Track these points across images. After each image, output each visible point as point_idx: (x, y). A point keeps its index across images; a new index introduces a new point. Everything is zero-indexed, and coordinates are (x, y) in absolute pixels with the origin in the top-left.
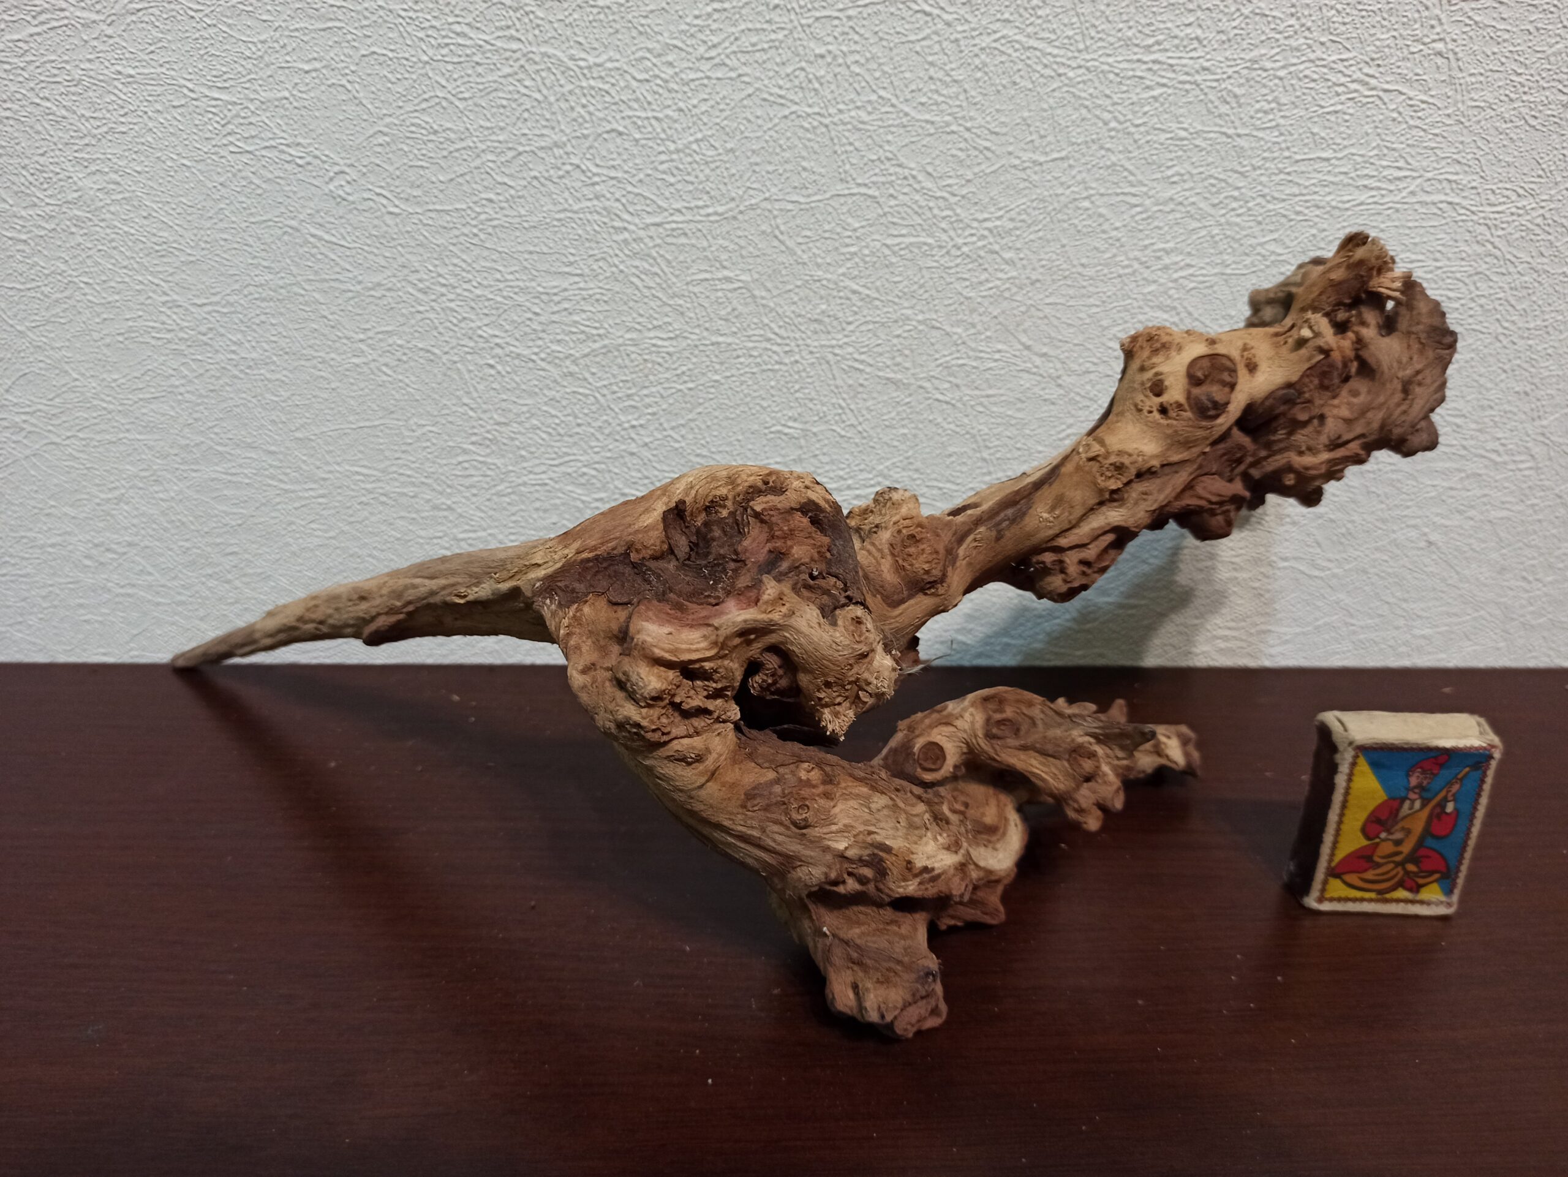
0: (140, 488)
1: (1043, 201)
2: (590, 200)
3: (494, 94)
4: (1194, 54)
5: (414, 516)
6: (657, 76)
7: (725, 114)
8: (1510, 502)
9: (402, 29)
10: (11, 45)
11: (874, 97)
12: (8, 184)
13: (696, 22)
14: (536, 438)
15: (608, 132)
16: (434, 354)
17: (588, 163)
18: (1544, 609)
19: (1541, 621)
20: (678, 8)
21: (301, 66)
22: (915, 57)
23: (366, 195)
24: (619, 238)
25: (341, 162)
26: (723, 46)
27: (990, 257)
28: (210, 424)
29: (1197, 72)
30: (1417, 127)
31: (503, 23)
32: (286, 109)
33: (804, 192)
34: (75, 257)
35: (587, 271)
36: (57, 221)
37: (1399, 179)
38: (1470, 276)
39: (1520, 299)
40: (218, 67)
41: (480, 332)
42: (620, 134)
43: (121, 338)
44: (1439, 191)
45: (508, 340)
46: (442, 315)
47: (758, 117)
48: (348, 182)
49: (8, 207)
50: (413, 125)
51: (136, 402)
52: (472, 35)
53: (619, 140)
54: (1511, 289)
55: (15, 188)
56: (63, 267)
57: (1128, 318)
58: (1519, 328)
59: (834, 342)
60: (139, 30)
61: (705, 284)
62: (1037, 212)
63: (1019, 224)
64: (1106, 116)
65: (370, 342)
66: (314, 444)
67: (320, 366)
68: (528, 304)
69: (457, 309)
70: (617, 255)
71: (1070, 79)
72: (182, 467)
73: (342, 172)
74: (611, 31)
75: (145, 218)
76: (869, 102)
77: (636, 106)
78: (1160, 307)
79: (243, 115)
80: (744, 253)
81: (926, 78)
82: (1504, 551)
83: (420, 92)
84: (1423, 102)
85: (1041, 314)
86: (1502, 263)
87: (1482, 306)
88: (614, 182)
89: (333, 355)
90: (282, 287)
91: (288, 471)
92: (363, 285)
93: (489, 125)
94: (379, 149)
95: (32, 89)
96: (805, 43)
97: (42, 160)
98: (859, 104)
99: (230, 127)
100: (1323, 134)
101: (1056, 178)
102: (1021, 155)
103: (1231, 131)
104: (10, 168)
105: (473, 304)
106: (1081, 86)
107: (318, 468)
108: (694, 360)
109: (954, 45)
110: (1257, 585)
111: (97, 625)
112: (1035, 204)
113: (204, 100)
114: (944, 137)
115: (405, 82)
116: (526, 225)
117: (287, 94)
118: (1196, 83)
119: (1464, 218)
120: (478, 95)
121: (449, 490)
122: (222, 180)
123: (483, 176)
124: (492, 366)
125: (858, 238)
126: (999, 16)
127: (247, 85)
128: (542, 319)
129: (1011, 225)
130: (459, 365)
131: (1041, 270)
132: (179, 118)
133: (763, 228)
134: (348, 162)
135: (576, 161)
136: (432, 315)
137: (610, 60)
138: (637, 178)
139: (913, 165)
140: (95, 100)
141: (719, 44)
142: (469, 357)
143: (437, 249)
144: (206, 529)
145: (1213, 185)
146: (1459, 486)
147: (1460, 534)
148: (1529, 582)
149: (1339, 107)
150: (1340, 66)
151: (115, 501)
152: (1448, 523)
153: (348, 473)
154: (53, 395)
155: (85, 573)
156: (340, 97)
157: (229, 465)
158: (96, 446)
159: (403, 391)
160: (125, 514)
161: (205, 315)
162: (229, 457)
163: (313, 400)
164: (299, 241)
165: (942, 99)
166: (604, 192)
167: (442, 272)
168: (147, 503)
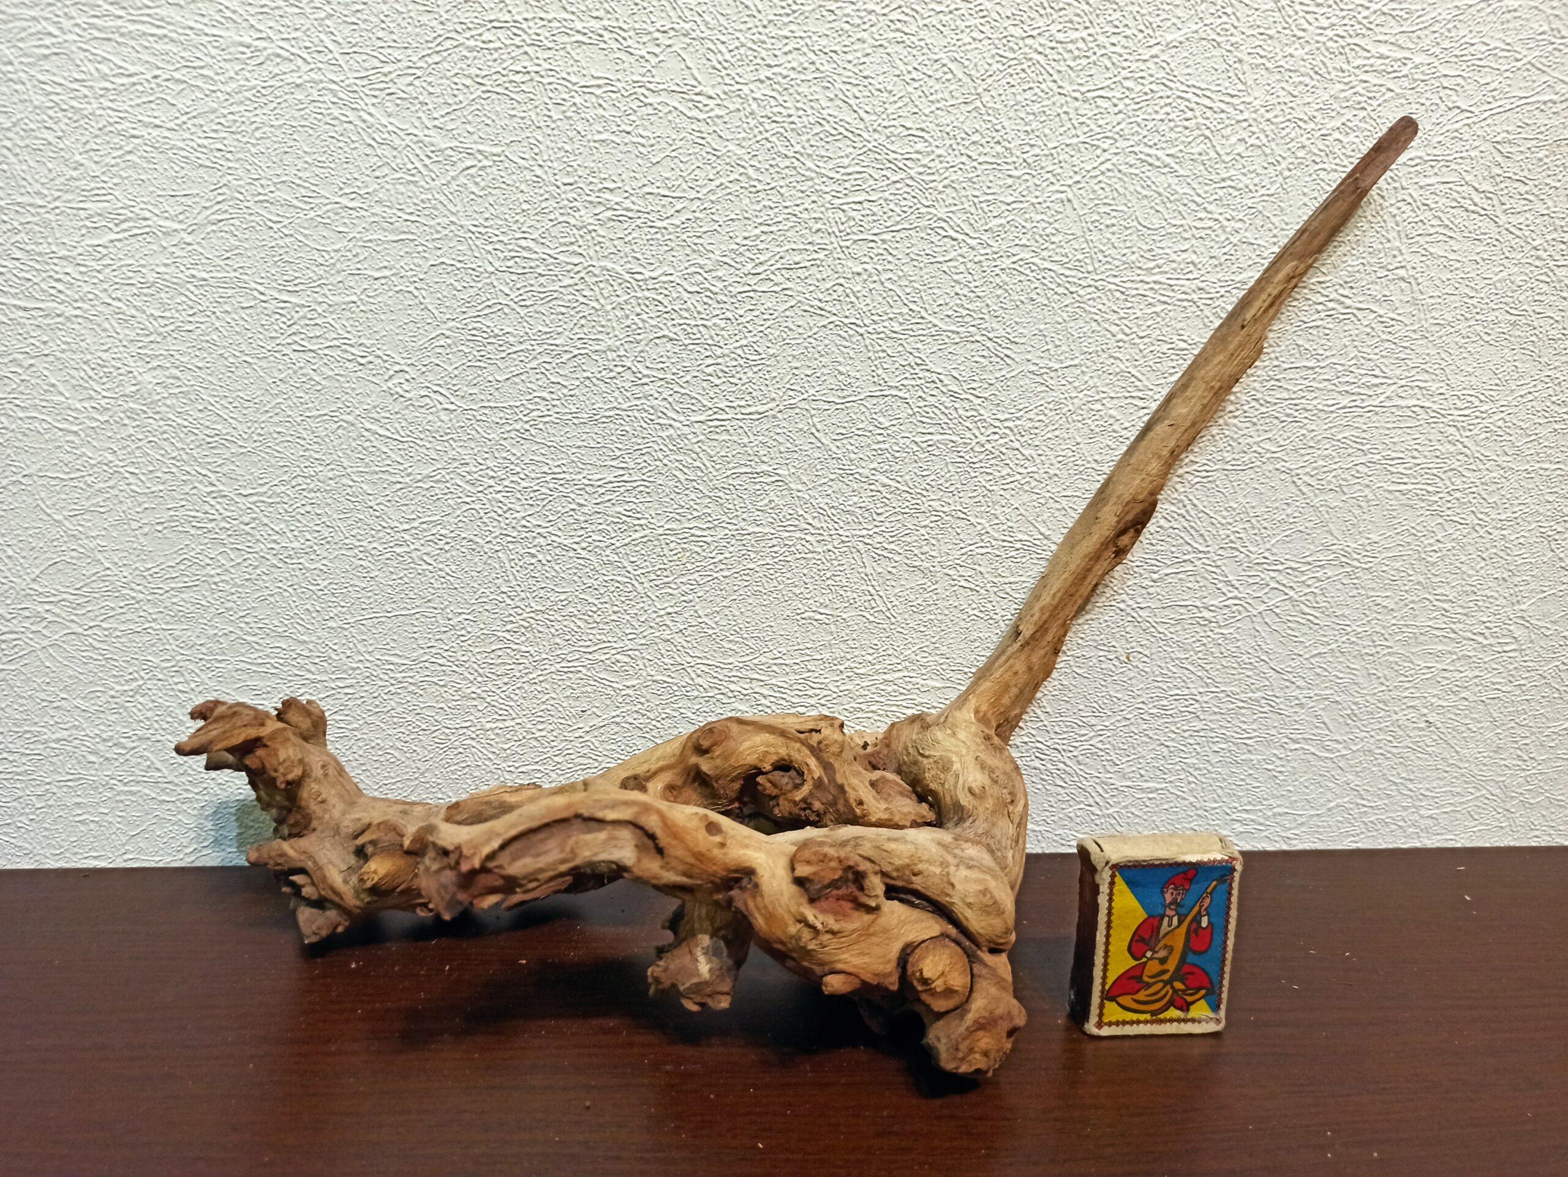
0: (160, 680)
1: (1059, 403)
2: (639, 398)
3: (554, 302)
4: (1190, 276)
6: (708, 289)
7: (768, 324)
8: (1499, 683)
9: (471, 242)
10: (90, 249)
11: (905, 310)
12: (67, 378)
13: (745, 242)
14: (572, 625)
15: (659, 338)
16: (477, 543)
17: (638, 365)
18: (1541, 787)
19: (1539, 799)
20: (728, 229)
21: (370, 273)
22: (943, 276)
23: (423, 392)
24: (664, 434)
25: (402, 362)
26: (769, 263)
27: (1010, 453)
28: (241, 614)
29: (1194, 291)
30: (1388, 341)
31: (567, 240)
32: (352, 312)
33: (839, 393)
35: (632, 465)
36: (110, 413)
37: (1376, 385)
38: (1445, 472)
39: (1490, 493)
40: (291, 272)
41: (524, 522)
42: (671, 339)
43: (159, 528)
44: (1412, 397)
45: (551, 529)
46: (488, 506)
47: (799, 326)
48: (407, 380)
49: (63, 399)
50: (474, 328)
51: (167, 592)
52: (536, 249)
53: (669, 346)
54: (1482, 484)
55: (74, 382)
56: (110, 457)
58: (1493, 520)
59: (864, 532)
60: (218, 238)
61: (744, 477)
62: (1053, 413)
63: (1037, 424)
64: (1114, 329)
65: (414, 531)
66: (346, 633)
67: (361, 556)
68: (573, 496)
69: (502, 499)
70: (661, 450)
71: (1081, 296)
72: (206, 658)
73: (402, 371)
74: (667, 248)
75: (200, 411)
76: (901, 314)
77: (686, 314)
79: (310, 316)
80: (782, 449)
81: (952, 294)
82: (1498, 731)
83: (484, 299)
84: (1393, 320)
85: (1058, 506)
86: (1472, 460)
87: (1458, 499)
88: (662, 383)
89: (375, 545)
90: (331, 479)
91: (317, 660)
92: (412, 477)
93: (547, 329)
94: (439, 350)
95: (105, 290)
96: (843, 262)
97: (104, 356)
98: (892, 316)
99: (296, 327)
100: (1307, 346)
101: (1070, 383)
102: (1038, 362)
104: (72, 363)
105: (519, 496)
106: (1091, 302)
107: (348, 657)
108: (731, 549)
109: (977, 267)
110: (1270, 767)
111: (92, 826)
112: (1051, 406)
113: (273, 302)
114: (969, 345)
115: (471, 290)
116: (576, 421)
117: (354, 298)
118: (1192, 301)
119: (1435, 420)
120: (539, 302)
121: (480, 679)
122: (281, 376)
123: (538, 376)
124: (533, 556)
125: (889, 435)
126: (1017, 241)
127: (316, 290)
128: (585, 510)
129: (1030, 425)
130: (500, 554)
131: (1059, 466)
132: (246, 318)
133: (801, 426)
134: (409, 362)
135: (629, 364)
136: (477, 507)
137: (665, 274)
138: (684, 380)
139: (940, 371)
140: (166, 300)
141: (766, 261)
142: (511, 546)
143: (488, 443)
146: (1452, 668)
147: (1456, 715)
149: (1319, 323)
151: (131, 693)
152: (1445, 704)
153: (378, 662)
154: (81, 584)
155: (88, 769)
156: (406, 303)
157: (256, 655)
158: (118, 636)
159: (443, 580)
160: (140, 707)
161: (249, 506)
162: (257, 647)
163: (350, 589)
164: (353, 435)
165: (965, 312)
166: (651, 392)
167: (491, 465)
168: (165, 694)
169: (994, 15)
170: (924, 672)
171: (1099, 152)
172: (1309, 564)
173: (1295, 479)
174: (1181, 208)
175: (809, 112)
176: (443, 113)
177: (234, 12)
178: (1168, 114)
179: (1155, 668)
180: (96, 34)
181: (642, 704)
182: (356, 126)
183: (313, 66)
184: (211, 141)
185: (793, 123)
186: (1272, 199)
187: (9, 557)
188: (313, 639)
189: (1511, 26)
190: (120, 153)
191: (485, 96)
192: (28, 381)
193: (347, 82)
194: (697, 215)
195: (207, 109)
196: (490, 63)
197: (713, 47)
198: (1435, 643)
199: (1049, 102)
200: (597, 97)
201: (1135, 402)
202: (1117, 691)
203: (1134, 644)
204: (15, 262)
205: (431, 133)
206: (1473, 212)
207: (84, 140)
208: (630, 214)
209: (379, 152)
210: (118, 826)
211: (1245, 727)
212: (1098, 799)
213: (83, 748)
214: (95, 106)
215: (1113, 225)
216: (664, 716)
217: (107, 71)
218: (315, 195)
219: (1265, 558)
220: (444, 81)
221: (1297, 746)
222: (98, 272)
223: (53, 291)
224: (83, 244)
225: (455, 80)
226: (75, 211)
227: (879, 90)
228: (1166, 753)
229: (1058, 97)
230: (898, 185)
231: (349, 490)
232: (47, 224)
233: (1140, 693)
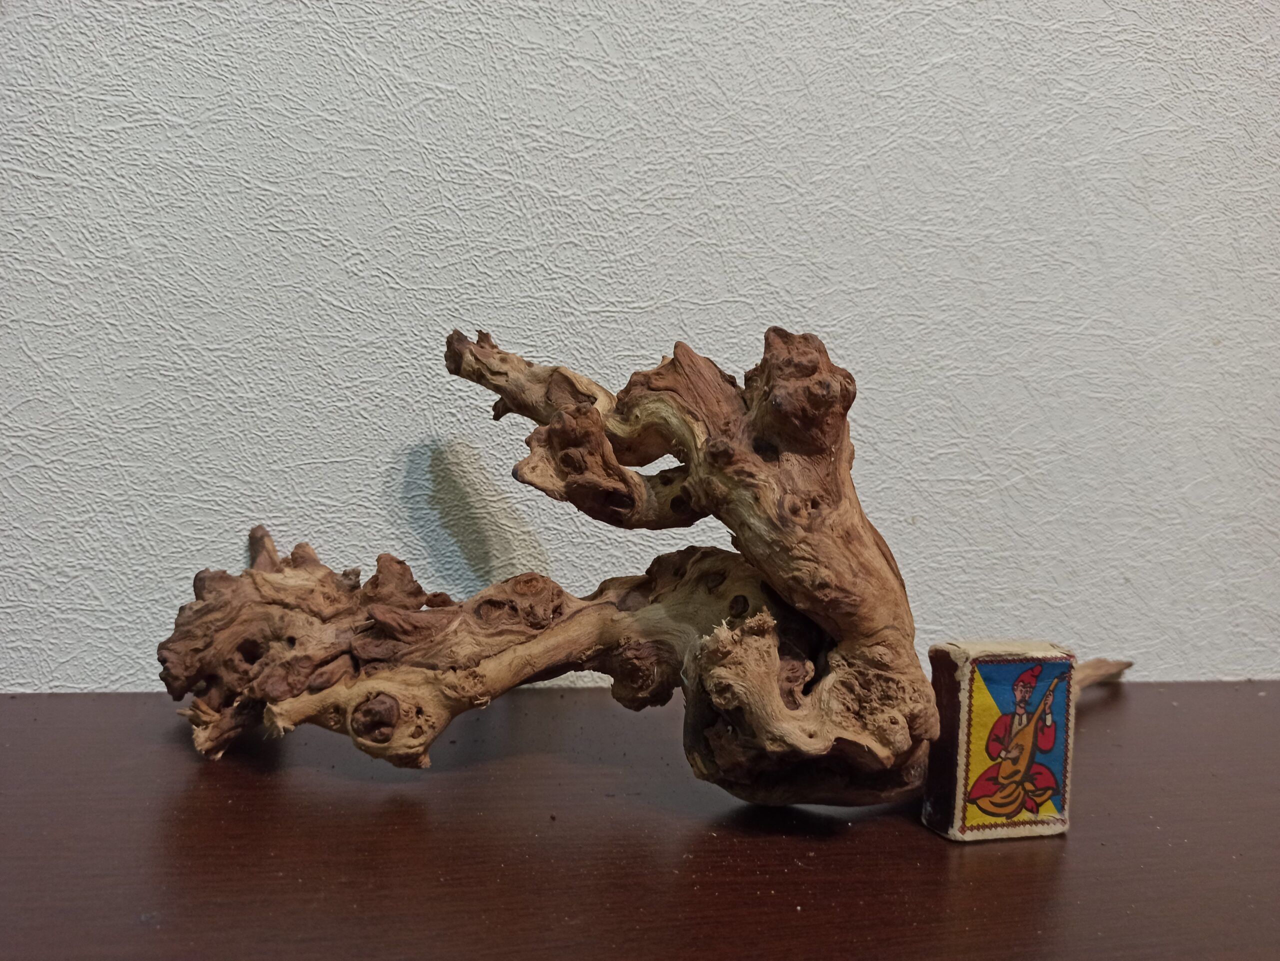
0: (111, 513)
1: (862, 316)
2: (548, 290)
3: (487, 209)
4: (950, 229)
5: (364, 544)
6: (606, 209)
7: (651, 239)
8: (1171, 549)
9: (424, 157)
10: (104, 133)
11: (752, 237)
12: (66, 239)
13: (636, 175)
14: (481, 477)
15: (567, 243)
16: (407, 402)
17: (550, 264)
19: (1203, 643)
20: (624, 165)
21: (341, 174)
22: (780, 213)
23: (374, 273)
24: (567, 320)
25: (359, 246)
26: (654, 193)
28: (194, 455)
29: (954, 240)
30: (1083, 286)
31: (501, 161)
32: (321, 203)
33: (703, 297)
34: (108, 302)
35: (539, 343)
37: (1077, 318)
39: (1157, 402)
40: (274, 167)
41: (448, 386)
42: (576, 245)
43: (130, 374)
44: (1102, 328)
45: (470, 393)
46: (419, 370)
47: (674, 243)
48: (362, 262)
49: (59, 256)
50: (421, 224)
51: (129, 432)
52: (477, 167)
53: (574, 250)
54: (1151, 396)
55: (72, 242)
56: (94, 309)
57: (919, 402)
58: (1159, 423)
60: (216, 134)
61: (627, 359)
62: (858, 323)
63: (847, 331)
64: (900, 263)
65: (355, 389)
66: (286, 476)
67: (307, 408)
69: (432, 366)
70: (563, 333)
71: (877, 237)
72: (157, 494)
73: (358, 254)
74: (577, 175)
75: (181, 275)
76: (749, 240)
78: (941, 396)
79: (285, 203)
80: (658, 338)
81: (787, 228)
82: (1173, 587)
83: (431, 201)
84: (1086, 271)
86: (1143, 378)
87: (1135, 406)
88: (567, 279)
89: (320, 399)
90: (288, 340)
91: (257, 500)
92: (357, 343)
93: (479, 230)
94: (391, 239)
95: (112, 168)
96: (708, 197)
97: (102, 222)
98: (742, 240)
99: (273, 212)
101: (870, 301)
102: (847, 283)
103: (976, 280)
104: (72, 226)
106: (884, 242)
107: (286, 498)
109: (804, 209)
110: (1017, 613)
111: (23, 652)
112: (857, 318)
113: (256, 190)
114: (798, 267)
115: (421, 194)
116: (497, 305)
117: (325, 192)
118: (952, 247)
120: (475, 208)
121: (399, 521)
122: (256, 251)
123: (469, 267)
124: (453, 415)
125: (738, 332)
126: (832, 193)
127: (294, 183)
129: (842, 331)
130: (426, 412)
131: (862, 364)
132: (231, 200)
133: (673, 321)
134: (365, 247)
135: (541, 262)
136: (411, 371)
137: (574, 194)
138: (585, 278)
139: (776, 285)
140: (164, 181)
141: (651, 191)
142: (436, 406)
143: (425, 318)
144: (164, 554)
145: (968, 314)
146: (1139, 536)
147: (1144, 574)
148: (1192, 612)
149: (1038, 270)
150: (1037, 244)
151: (81, 525)
152: (1135, 564)
153: (312, 503)
154: (50, 421)
155: (28, 597)
156: (367, 199)
157: (203, 493)
158: (77, 471)
159: (375, 432)
160: (88, 537)
161: (214, 359)
162: (204, 485)
163: (294, 436)
164: (311, 304)
165: (796, 242)
166: (559, 286)
167: (425, 336)
168: (114, 527)
169: (817, 31)
171: (888, 134)
172: (1038, 450)
173: (1026, 384)
174: (944, 180)
175: (687, 84)
176: (411, 56)
178: (934, 113)
179: (933, 530)
181: (535, 548)
182: (341, 58)
183: (311, 10)
184: (220, 58)
185: (674, 91)
186: (1004, 179)
188: (257, 480)
189: (1147, 78)
190: (142, 59)
191: (445, 47)
192: (30, 239)
193: (337, 25)
194: (601, 151)
195: (220, 33)
196: (451, 24)
197: (619, 31)
198: (1127, 516)
199: (854, 96)
200: (531, 57)
201: (916, 319)
202: (906, 548)
203: (917, 509)
204: (35, 138)
205: (401, 70)
206: (1133, 200)
207: (112, 46)
208: (550, 146)
209: (357, 80)
210: (49, 653)
211: (998, 579)
213: (27, 576)
214: (126, 20)
215: (898, 187)
216: (553, 559)
218: (301, 108)
219: (1008, 444)
220: (415, 33)
221: (1035, 596)
222: (108, 152)
223: (65, 165)
224: (98, 128)
225: (424, 32)
226: (95, 102)
227: (737, 75)
228: (942, 600)
229: (860, 93)
230: (749, 144)
231: (302, 351)
232: (69, 109)
233: (922, 549)
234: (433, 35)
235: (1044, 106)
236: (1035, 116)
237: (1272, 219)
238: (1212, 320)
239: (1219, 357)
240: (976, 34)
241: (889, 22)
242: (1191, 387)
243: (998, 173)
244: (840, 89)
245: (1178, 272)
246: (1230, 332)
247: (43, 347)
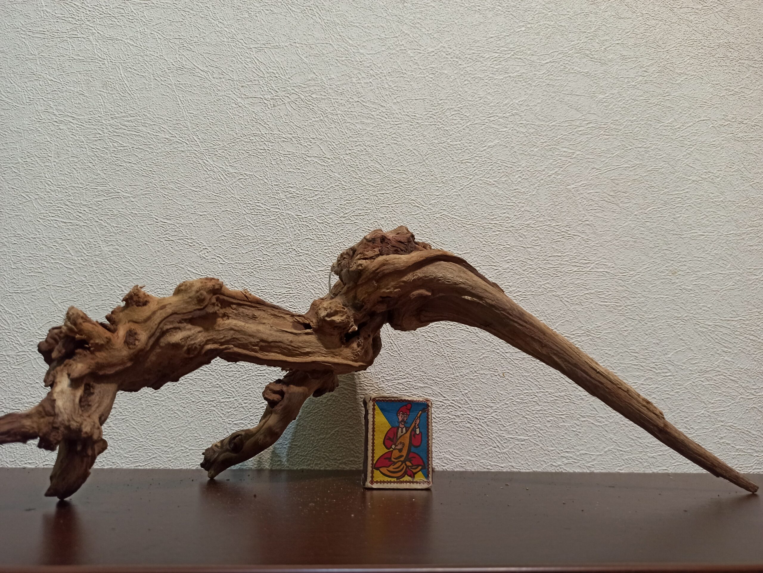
2: (298, 261)
3: (267, 225)
4: (507, 222)
5: (203, 390)
6: (326, 222)
8: (668, 391)
9: (238, 203)
10: (95, 202)
12: (74, 248)
13: (340, 206)
15: (307, 239)
17: (299, 249)
20: (334, 202)
21: (199, 213)
23: (213, 257)
24: (307, 275)
25: (206, 245)
30: (587, 247)
31: (274, 203)
32: (190, 227)
34: (90, 275)
35: (293, 287)
36: (88, 262)
37: (586, 263)
38: (622, 298)
39: (643, 307)
40: (169, 212)
43: (97, 308)
44: (602, 268)
48: (207, 252)
49: (71, 256)
50: (236, 234)
53: (310, 242)
54: (638, 303)
55: (77, 250)
56: (84, 279)
58: (646, 318)
60: (144, 200)
64: (481, 240)
70: (306, 281)
71: (467, 228)
73: (206, 249)
74: (311, 207)
75: (124, 262)
77: (318, 231)
79: (173, 228)
84: (587, 239)
86: (631, 293)
87: (630, 309)
88: (307, 256)
93: (264, 235)
94: (222, 241)
95: (97, 217)
97: (91, 240)
99: (167, 232)
103: (525, 246)
104: (78, 242)
110: (574, 429)
113: (160, 223)
115: (236, 220)
117: (192, 222)
118: (509, 230)
120: (262, 225)
122: (159, 249)
123: (259, 252)
126: (441, 208)
132: (149, 228)
134: (209, 245)
135: (294, 248)
137: (310, 216)
138: (316, 254)
140: (119, 221)
146: (645, 383)
149: (560, 240)
150: (557, 227)
156: (211, 224)
164: (183, 273)
166: (303, 259)
169: (428, 136)
170: (415, 379)
171: (469, 179)
173: (561, 299)
174: (501, 199)
175: (364, 164)
176: (233, 161)
177: (165, 128)
178: (492, 168)
179: (516, 380)
180: (115, 134)
182: (201, 164)
183: (189, 146)
184: (148, 168)
185: (358, 167)
186: (534, 196)
187: (31, 319)
189: (607, 143)
190: (114, 171)
191: (248, 156)
193: (200, 151)
194: (323, 196)
195: (149, 158)
196: (252, 146)
197: (330, 143)
198: (635, 372)
199: (449, 163)
200: (288, 157)
201: (493, 267)
202: (501, 391)
203: (505, 369)
204: (66, 206)
205: (228, 167)
206: (609, 202)
207: (102, 166)
208: (298, 195)
209: (208, 173)
211: (559, 409)
212: (498, 444)
214: (109, 156)
215: (477, 204)
217: (116, 145)
218: (183, 186)
220: (235, 151)
221: (584, 419)
222: (96, 210)
223: (77, 217)
224: (93, 201)
225: (239, 151)
226: (93, 190)
227: (389, 158)
228: (526, 421)
229: (452, 162)
230: (397, 188)
232: (81, 193)
233: (511, 391)
234: (244, 152)
235: (552, 161)
236: (547, 165)
237: (695, 207)
238: (669, 261)
239: (677, 281)
240: (510, 131)
241: (464, 129)
242: (663, 298)
243: (530, 194)
244: (442, 161)
245: (643, 237)
246: (682, 267)
247: (59, 297)
